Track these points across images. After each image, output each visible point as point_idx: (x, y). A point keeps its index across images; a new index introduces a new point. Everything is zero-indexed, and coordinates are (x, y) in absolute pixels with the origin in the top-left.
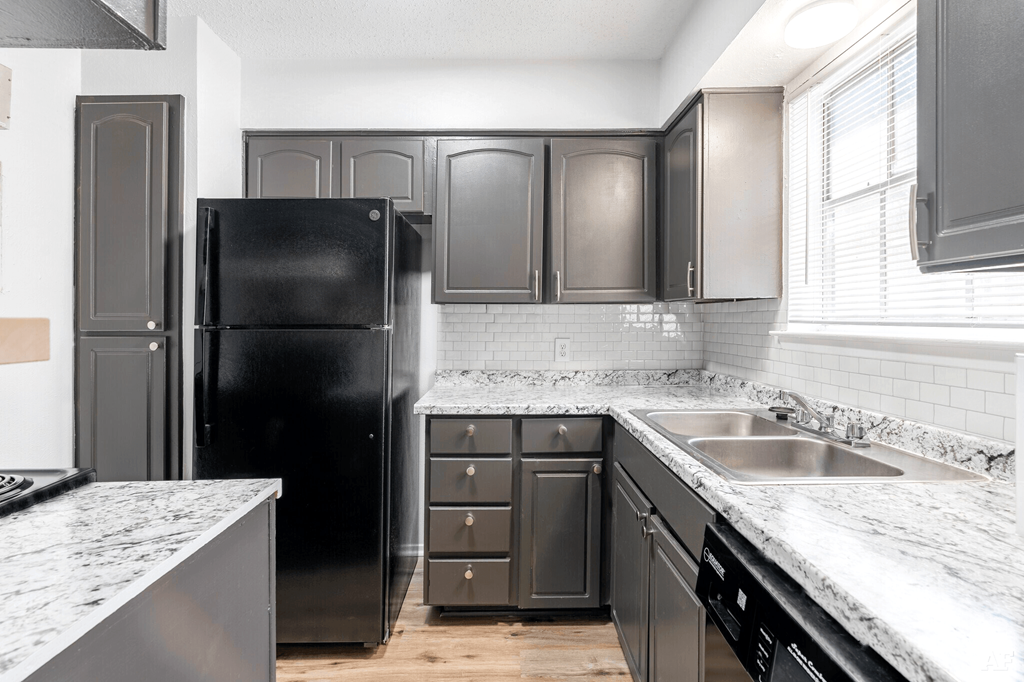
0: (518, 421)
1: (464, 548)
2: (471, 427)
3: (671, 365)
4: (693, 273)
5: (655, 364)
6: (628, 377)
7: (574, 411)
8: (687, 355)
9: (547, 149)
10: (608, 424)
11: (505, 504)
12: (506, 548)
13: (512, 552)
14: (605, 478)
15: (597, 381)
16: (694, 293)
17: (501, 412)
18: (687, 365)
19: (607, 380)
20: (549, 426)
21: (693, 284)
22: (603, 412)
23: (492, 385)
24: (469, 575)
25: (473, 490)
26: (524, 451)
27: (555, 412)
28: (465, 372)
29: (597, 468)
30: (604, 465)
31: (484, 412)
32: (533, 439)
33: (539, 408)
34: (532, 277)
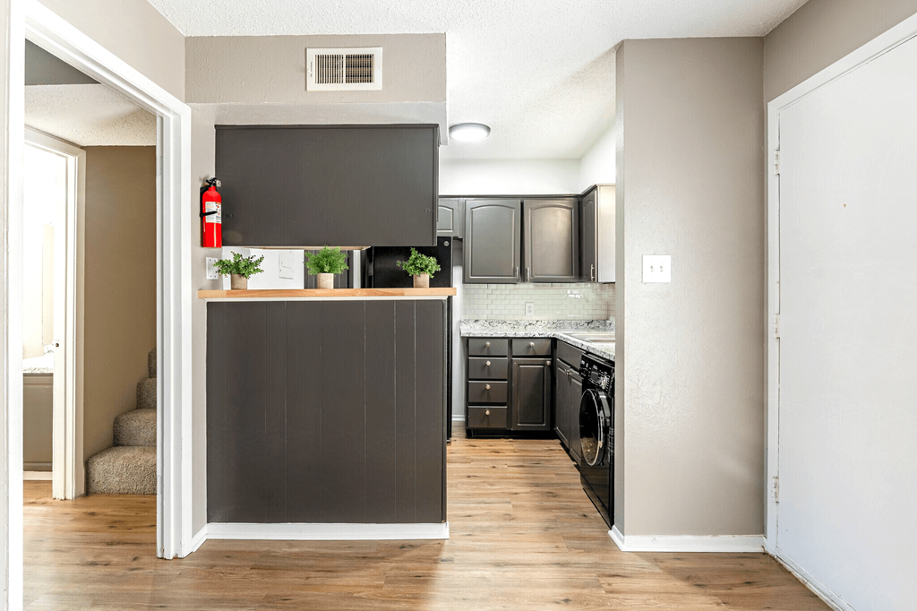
0: (511, 340)
1: (486, 401)
2: (488, 343)
3: (590, 318)
4: (594, 270)
5: (581, 317)
6: (566, 324)
7: (537, 336)
8: (598, 312)
9: (522, 204)
10: (554, 341)
11: (505, 380)
12: (505, 401)
13: (509, 402)
14: (552, 367)
15: (549, 326)
16: (594, 279)
17: (502, 336)
18: (598, 317)
19: (554, 326)
20: (525, 342)
21: (594, 275)
22: (551, 336)
23: (491, 328)
24: (488, 413)
25: (489, 373)
26: (514, 354)
27: (528, 336)
28: (476, 321)
29: (548, 363)
30: (552, 361)
31: (494, 335)
32: (518, 348)
33: (521, 334)
34: (515, 270)
